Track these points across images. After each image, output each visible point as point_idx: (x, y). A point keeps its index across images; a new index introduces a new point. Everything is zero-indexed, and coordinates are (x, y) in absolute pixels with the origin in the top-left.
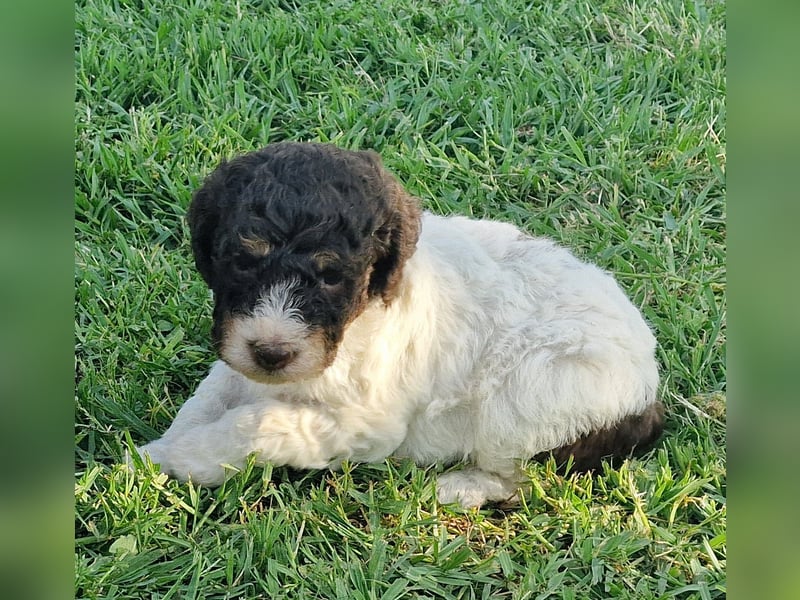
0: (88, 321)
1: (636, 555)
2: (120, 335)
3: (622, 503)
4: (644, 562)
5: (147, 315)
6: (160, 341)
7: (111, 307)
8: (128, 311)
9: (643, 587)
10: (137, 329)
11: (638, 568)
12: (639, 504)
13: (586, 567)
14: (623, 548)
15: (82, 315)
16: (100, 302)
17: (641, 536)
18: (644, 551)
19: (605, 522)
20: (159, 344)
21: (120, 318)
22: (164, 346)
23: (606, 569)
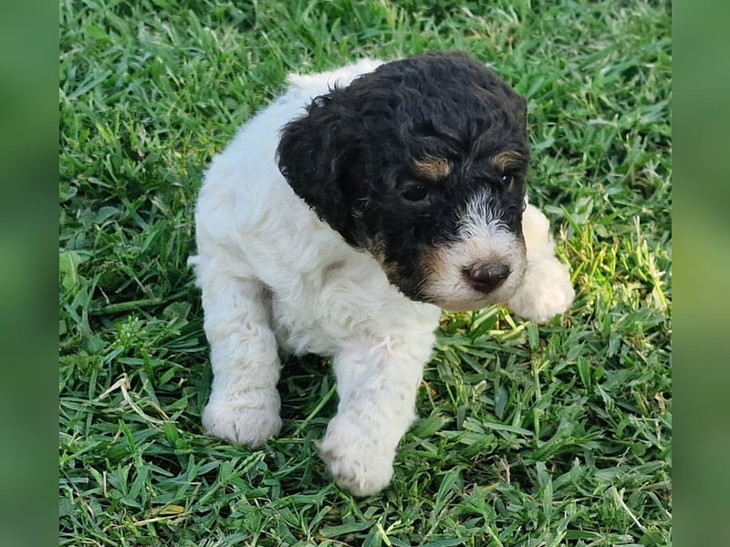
0: (159, 97)
1: (651, 331)
2: (187, 111)
3: (642, 282)
4: (658, 337)
5: (215, 93)
6: (227, 117)
7: (181, 85)
8: (197, 88)
9: (654, 360)
10: (203, 105)
11: (652, 342)
12: (658, 284)
13: (604, 340)
14: (639, 324)
15: (154, 92)
16: (171, 80)
17: (658, 312)
18: (659, 327)
19: (625, 300)
20: (225, 120)
21: (188, 96)
22: (229, 122)
23: (622, 342)
